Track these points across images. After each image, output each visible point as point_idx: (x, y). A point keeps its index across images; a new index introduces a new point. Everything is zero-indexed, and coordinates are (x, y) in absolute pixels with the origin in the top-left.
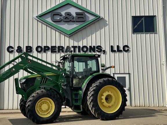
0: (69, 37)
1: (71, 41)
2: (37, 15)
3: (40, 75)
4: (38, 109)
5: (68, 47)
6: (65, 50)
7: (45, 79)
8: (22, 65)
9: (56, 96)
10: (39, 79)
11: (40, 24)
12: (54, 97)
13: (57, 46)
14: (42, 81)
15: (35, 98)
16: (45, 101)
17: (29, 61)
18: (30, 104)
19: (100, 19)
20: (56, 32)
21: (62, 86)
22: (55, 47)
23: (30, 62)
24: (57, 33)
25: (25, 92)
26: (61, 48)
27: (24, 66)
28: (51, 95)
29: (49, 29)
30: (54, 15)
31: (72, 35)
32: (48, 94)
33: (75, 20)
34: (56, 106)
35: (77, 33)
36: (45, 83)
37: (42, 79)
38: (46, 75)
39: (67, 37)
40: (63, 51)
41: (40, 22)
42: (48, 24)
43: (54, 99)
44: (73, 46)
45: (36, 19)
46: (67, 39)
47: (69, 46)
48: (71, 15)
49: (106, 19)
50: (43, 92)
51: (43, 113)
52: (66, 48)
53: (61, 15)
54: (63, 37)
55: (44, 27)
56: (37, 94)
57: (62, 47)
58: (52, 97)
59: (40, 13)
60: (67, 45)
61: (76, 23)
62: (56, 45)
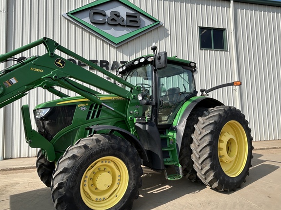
0: (117, 48)
1: (120, 55)
2: (67, 12)
3: (87, 100)
4: (87, 189)
5: (115, 63)
6: (110, 67)
7: (96, 108)
8: (38, 70)
9: (130, 150)
10: (83, 108)
11: (72, 27)
12: (127, 154)
13: (99, 61)
14: (89, 113)
15: (80, 161)
16: (104, 163)
17: (57, 61)
18: (65, 180)
19: (159, 27)
20: (97, 40)
21: (137, 125)
22: (96, 61)
23: (61, 65)
24: (99, 41)
25: (49, 140)
26: (105, 64)
27: (43, 74)
28: (119, 149)
29: (86, 35)
30: (95, 13)
31: (121, 46)
32: (112, 147)
33: (125, 23)
34: (132, 174)
35: (127, 43)
36: (98, 116)
37: (91, 108)
38: (101, 99)
39: (114, 47)
40: (108, 67)
41: (73, 23)
42: (84, 27)
43: (127, 159)
44: (122, 61)
45: (66, 18)
46: (113, 51)
47: (117, 61)
48: (119, 16)
49: (167, 26)
50: (100, 141)
51: (99, 197)
52: (112, 64)
53: (105, 15)
54: (107, 47)
55: (79, 31)
56: (83, 150)
57: (107, 62)
58: (123, 154)
59: (72, 9)
60: (113, 59)
61: (126, 28)
62: (98, 59)
